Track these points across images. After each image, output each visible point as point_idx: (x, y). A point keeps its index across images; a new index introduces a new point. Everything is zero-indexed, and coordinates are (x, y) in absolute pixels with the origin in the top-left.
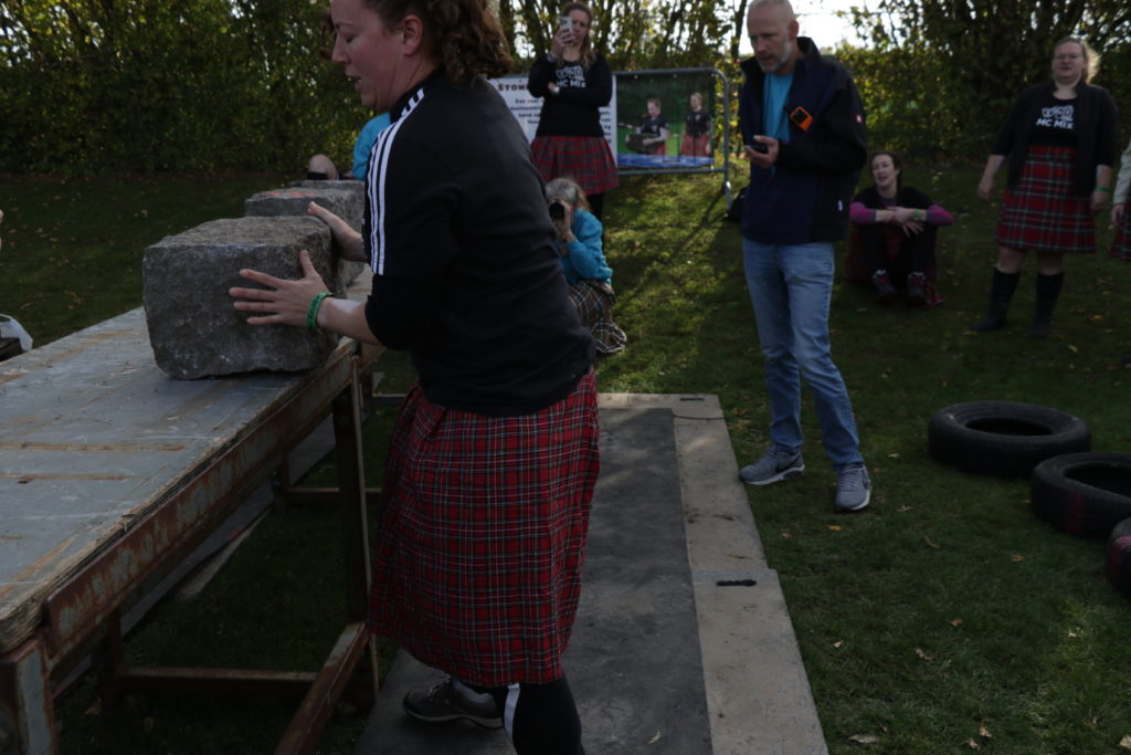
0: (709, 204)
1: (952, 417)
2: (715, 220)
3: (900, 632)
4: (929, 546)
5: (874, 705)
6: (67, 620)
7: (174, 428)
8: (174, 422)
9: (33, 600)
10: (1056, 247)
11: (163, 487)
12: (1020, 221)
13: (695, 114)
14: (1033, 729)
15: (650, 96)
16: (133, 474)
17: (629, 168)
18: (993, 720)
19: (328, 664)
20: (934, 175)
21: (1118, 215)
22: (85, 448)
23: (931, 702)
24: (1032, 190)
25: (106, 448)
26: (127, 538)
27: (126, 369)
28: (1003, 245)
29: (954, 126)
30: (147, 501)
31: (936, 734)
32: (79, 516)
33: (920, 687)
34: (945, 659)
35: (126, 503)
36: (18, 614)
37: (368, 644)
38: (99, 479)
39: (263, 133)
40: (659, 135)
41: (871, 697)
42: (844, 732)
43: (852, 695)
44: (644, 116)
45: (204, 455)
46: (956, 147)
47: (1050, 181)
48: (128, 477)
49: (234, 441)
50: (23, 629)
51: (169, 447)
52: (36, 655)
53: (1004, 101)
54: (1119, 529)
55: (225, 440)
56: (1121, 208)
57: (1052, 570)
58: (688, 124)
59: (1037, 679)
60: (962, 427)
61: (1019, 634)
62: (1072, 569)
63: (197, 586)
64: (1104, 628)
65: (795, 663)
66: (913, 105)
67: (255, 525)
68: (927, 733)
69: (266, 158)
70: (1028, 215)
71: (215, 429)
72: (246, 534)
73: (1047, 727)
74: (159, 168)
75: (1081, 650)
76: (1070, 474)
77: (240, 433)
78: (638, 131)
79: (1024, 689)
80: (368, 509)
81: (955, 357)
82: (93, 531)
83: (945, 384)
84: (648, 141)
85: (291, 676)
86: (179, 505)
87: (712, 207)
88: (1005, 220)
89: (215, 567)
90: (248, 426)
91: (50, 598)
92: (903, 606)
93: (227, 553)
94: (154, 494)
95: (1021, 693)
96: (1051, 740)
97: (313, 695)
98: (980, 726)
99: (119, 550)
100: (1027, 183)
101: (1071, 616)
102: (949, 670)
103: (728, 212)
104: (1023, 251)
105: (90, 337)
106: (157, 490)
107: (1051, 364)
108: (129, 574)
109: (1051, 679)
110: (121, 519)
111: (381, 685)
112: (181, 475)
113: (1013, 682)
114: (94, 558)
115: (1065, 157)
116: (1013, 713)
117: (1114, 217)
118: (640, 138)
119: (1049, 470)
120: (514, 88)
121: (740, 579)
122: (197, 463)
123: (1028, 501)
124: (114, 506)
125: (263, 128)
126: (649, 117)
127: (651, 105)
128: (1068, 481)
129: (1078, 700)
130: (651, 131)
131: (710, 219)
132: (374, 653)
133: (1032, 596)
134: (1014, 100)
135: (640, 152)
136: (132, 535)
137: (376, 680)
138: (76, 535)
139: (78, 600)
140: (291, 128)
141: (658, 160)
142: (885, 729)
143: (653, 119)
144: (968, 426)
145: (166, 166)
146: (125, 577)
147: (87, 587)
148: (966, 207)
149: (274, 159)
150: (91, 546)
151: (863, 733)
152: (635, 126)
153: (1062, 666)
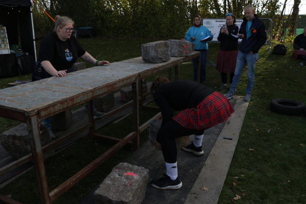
2: (265, 56)
6: (43, 113)
8: (87, 85)
9: (36, 109)
19: (125, 138)
26: (60, 102)
27: (91, 75)
30: (68, 97)
32: (55, 98)
36: (33, 111)
49: (94, 89)
50: (33, 113)
51: (82, 89)
52: (36, 118)
65: (230, 158)
71: (91, 87)
72: (131, 113)
77: (96, 88)
86: (75, 99)
89: (122, 119)
90: (99, 87)
91: (40, 109)
93: (126, 116)
94: (70, 96)
99: (58, 104)
120: (219, 21)
121: (229, 138)
122: (83, 92)
124: (61, 97)
125: (166, 28)
132: (138, 138)
137: (139, 144)
139: (46, 111)
146: (59, 109)
147: (49, 109)
150: (52, 102)
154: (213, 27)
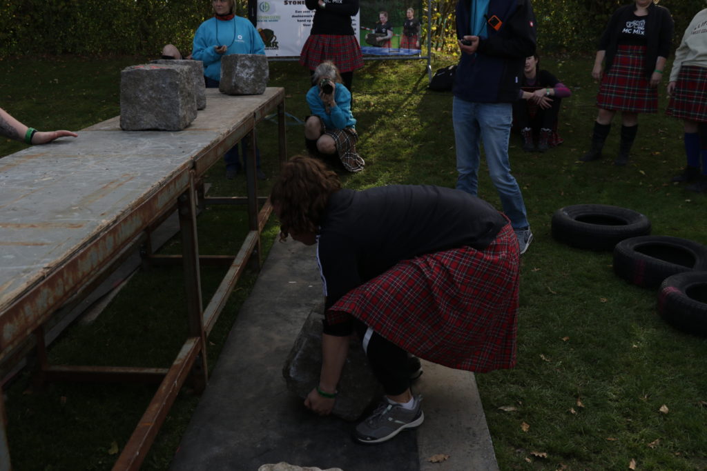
0: (418, 79)
1: (566, 214)
2: (421, 90)
3: (531, 345)
4: (551, 293)
5: (513, 389)
6: (8, 331)
7: (76, 214)
8: (75, 211)
10: (633, 109)
11: (69, 250)
12: (611, 92)
13: (410, 21)
14: (609, 402)
15: (381, 10)
16: (50, 242)
17: (368, 56)
18: (586, 397)
19: (176, 363)
20: (560, 62)
21: (672, 88)
22: (18, 226)
23: (549, 387)
24: (619, 73)
25: (33, 226)
26: (47, 281)
27: (44, 177)
28: (600, 107)
29: (573, 31)
30: (60, 259)
31: (551, 405)
32: (15, 268)
33: (542, 377)
34: (558, 360)
35: (47, 259)
37: (201, 351)
38: (28, 245)
39: (133, 30)
40: (387, 35)
41: (511, 384)
42: (495, 405)
43: (501, 382)
44: (377, 22)
45: (95, 231)
46: (574, 45)
47: (630, 67)
48: (47, 244)
49: (115, 222)
51: (72, 226)
53: (604, 16)
54: (665, 282)
55: (109, 221)
56: (674, 84)
57: (624, 307)
58: (405, 28)
59: (613, 372)
60: (573, 220)
61: (603, 346)
62: (636, 307)
63: (93, 316)
64: (654, 342)
66: (548, 18)
67: (130, 277)
68: (546, 405)
69: (135, 46)
70: (616, 88)
71: (103, 214)
72: (124, 284)
73: (617, 401)
74: (65, 52)
75: (640, 355)
76: (638, 249)
77: (118, 217)
78: (373, 32)
79: (605, 378)
80: (200, 268)
81: (569, 177)
82: (25, 277)
83: (562, 194)
84: (379, 38)
85: (153, 371)
86: (79, 261)
87: (420, 81)
88: (603, 92)
89: (104, 304)
90: (123, 213)
92: (534, 329)
93: (112, 296)
94: (64, 255)
95: (603, 381)
96: (620, 409)
97: (166, 381)
98: (577, 401)
99: (41, 288)
100: (616, 68)
101: (634, 335)
102: (560, 368)
103: (430, 84)
104: (613, 111)
105: (21, 157)
106: (66, 253)
107: (628, 182)
108: (48, 303)
109: (622, 372)
110: (42, 270)
111: (209, 376)
112: (81, 242)
113: (598, 374)
114: (26, 293)
115: (640, 52)
116: (598, 392)
117: (669, 90)
118: (375, 36)
119: (625, 246)
120: (295, 3)
122: (91, 236)
123: (611, 266)
124: (38, 262)
125: (133, 27)
126: (381, 23)
127: (382, 15)
128: (636, 253)
129: (636, 385)
130: (381, 32)
131: (418, 89)
132: (205, 356)
133: (612, 323)
134: (610, 16)
135: (374, 46)
136: (50, 279)
137: (206, 373)
138: (14, 280)
140: (151, 27)
141: (386, 50)
142: (520, 403)
143: (383, 24)
144: (576, 219)
145: (70, 50)
146: (46, 305)
148: (579, 83)
149: (140, 47)
150: (23, 286)
151: (507, 405)
152: (371, 28)
153: (628, 365)
154: (279, 17)
